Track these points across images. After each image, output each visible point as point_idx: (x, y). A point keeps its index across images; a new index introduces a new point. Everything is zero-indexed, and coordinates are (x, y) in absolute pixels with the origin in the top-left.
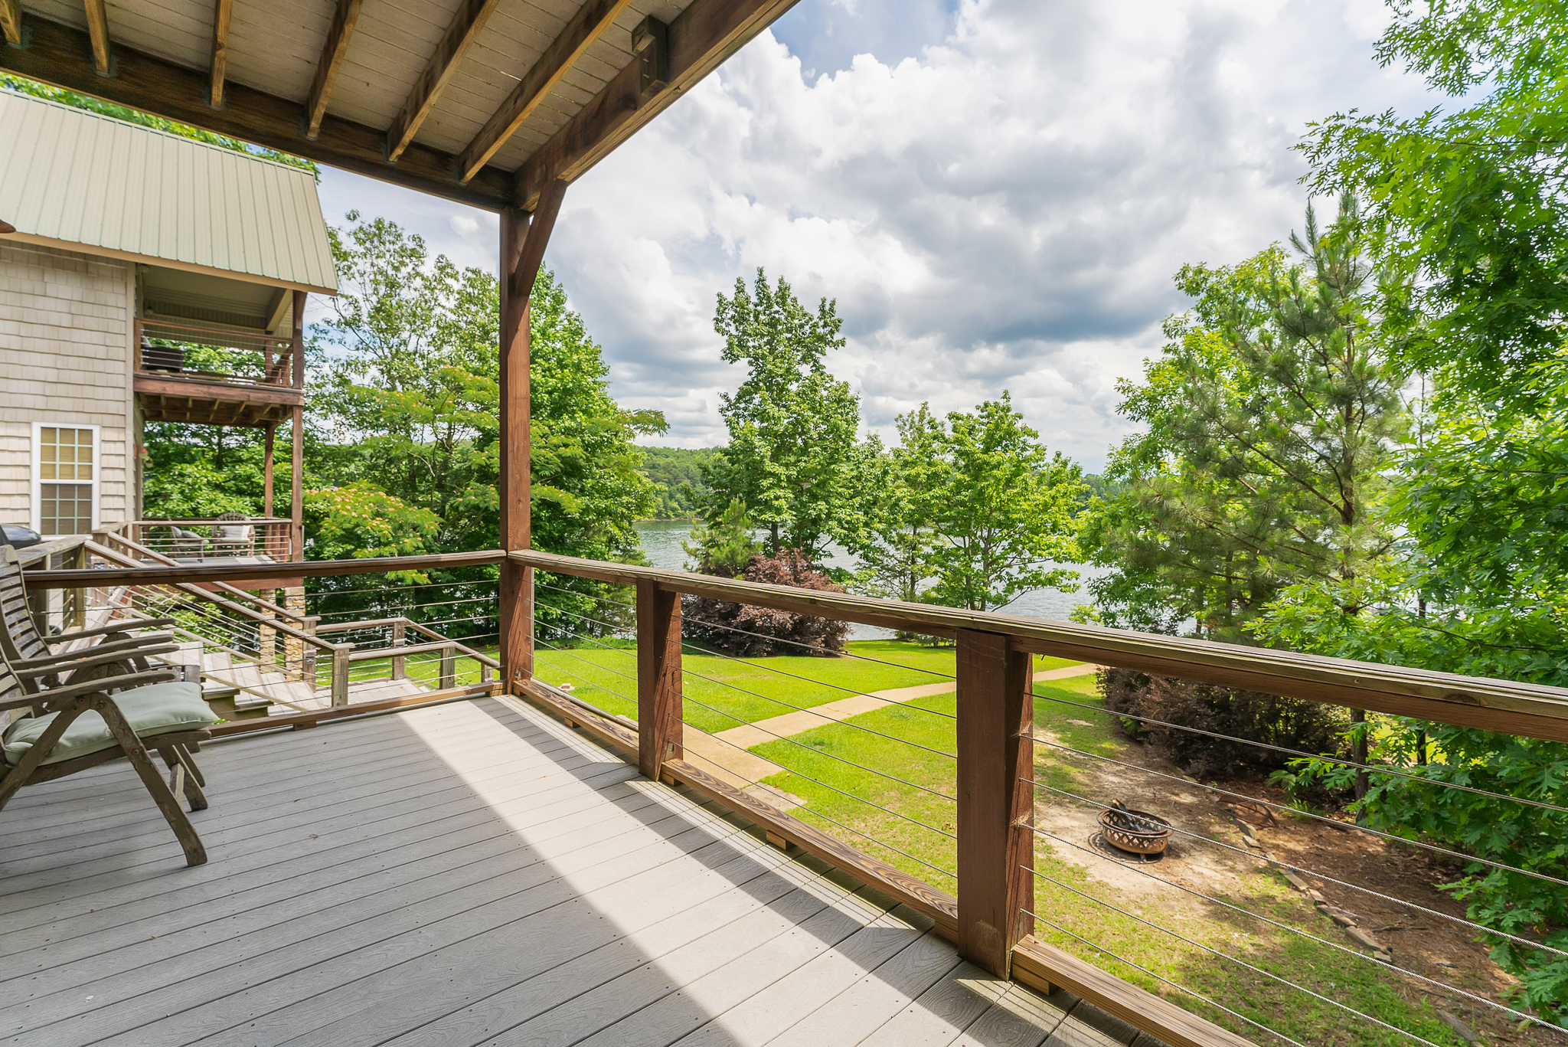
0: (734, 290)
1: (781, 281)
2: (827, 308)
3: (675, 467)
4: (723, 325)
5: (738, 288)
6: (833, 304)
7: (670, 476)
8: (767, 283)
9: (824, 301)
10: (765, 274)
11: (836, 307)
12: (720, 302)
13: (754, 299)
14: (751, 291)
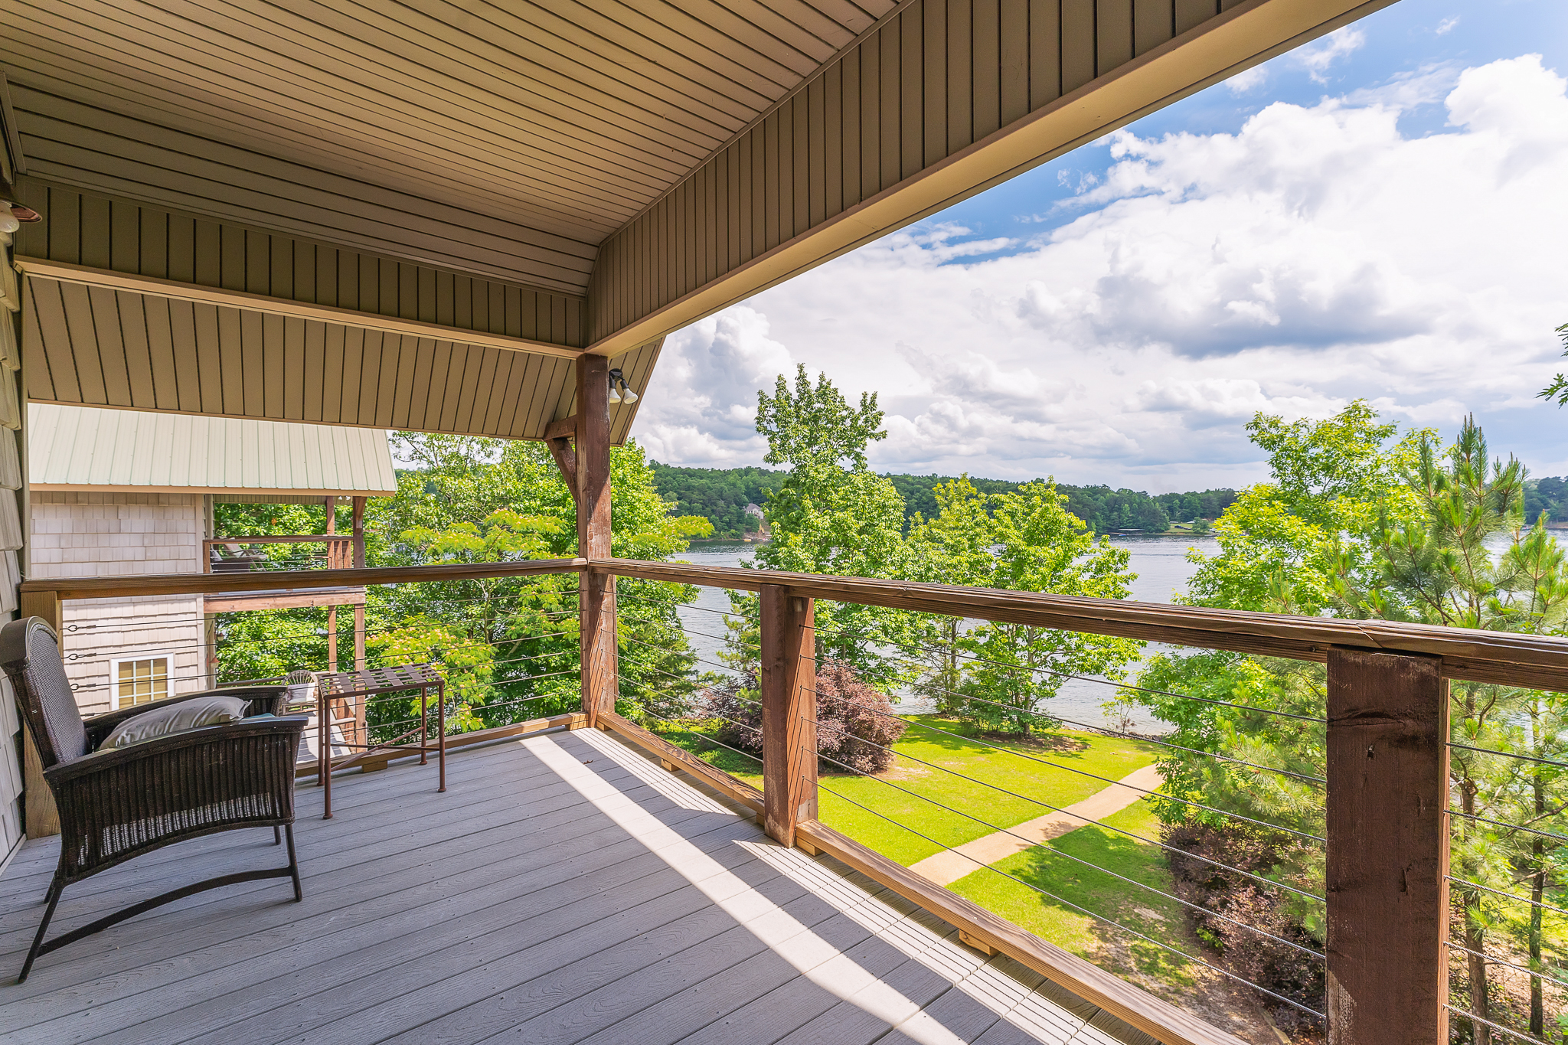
0: (775, 388)
1: (822, 378)
2: (868, 402)
3: (709, 488)
4: (765, 423)
5: (778, 385)
6: (874, 397)
7: (704, 498)
8: (808, 379)
9: (865, 395)
10: (805, 370)
11: (877, 401)
12: (761, 399)
13: (795, 396)
14: (792, 388)
